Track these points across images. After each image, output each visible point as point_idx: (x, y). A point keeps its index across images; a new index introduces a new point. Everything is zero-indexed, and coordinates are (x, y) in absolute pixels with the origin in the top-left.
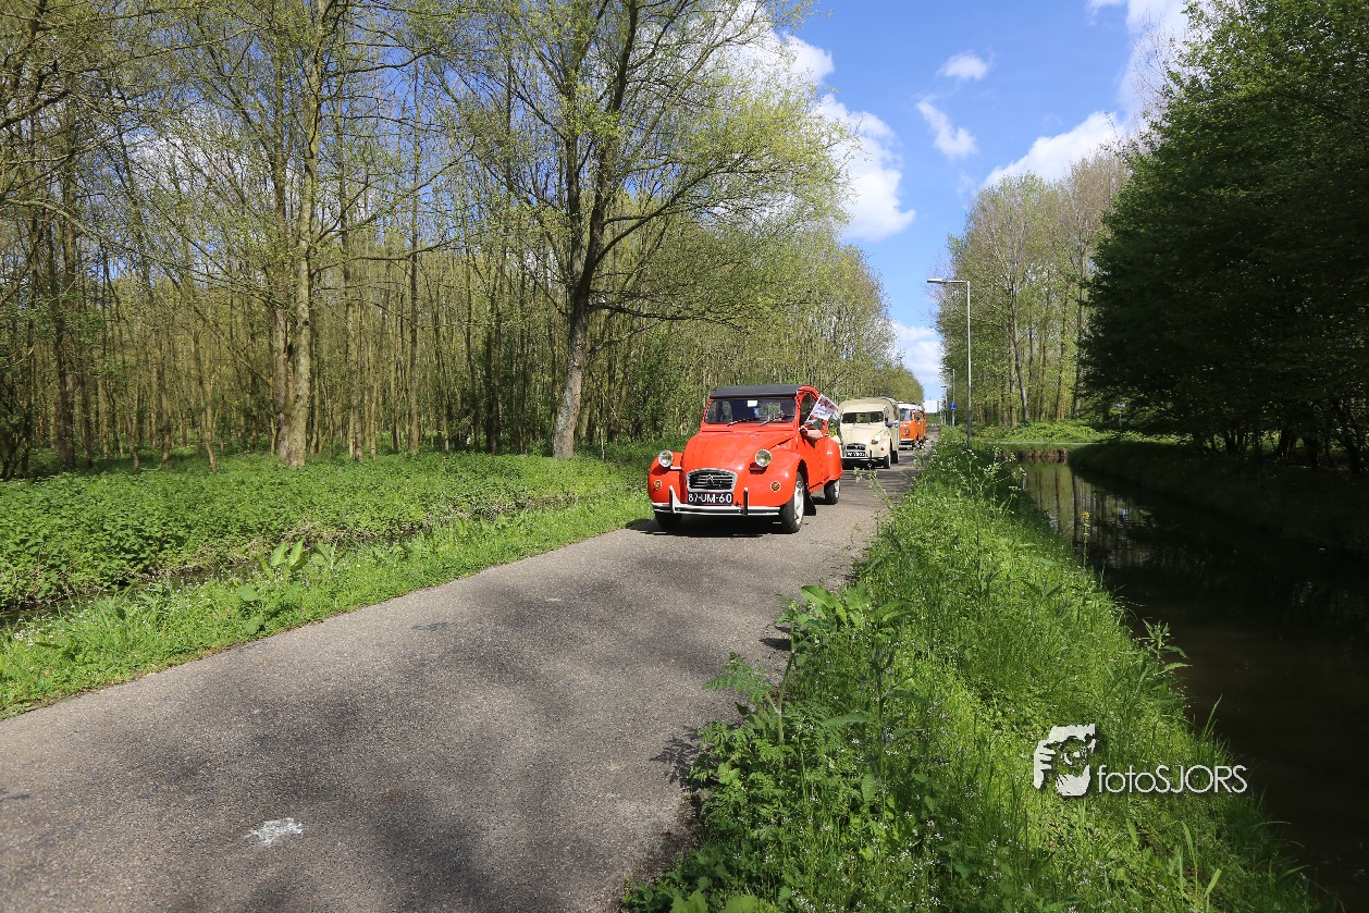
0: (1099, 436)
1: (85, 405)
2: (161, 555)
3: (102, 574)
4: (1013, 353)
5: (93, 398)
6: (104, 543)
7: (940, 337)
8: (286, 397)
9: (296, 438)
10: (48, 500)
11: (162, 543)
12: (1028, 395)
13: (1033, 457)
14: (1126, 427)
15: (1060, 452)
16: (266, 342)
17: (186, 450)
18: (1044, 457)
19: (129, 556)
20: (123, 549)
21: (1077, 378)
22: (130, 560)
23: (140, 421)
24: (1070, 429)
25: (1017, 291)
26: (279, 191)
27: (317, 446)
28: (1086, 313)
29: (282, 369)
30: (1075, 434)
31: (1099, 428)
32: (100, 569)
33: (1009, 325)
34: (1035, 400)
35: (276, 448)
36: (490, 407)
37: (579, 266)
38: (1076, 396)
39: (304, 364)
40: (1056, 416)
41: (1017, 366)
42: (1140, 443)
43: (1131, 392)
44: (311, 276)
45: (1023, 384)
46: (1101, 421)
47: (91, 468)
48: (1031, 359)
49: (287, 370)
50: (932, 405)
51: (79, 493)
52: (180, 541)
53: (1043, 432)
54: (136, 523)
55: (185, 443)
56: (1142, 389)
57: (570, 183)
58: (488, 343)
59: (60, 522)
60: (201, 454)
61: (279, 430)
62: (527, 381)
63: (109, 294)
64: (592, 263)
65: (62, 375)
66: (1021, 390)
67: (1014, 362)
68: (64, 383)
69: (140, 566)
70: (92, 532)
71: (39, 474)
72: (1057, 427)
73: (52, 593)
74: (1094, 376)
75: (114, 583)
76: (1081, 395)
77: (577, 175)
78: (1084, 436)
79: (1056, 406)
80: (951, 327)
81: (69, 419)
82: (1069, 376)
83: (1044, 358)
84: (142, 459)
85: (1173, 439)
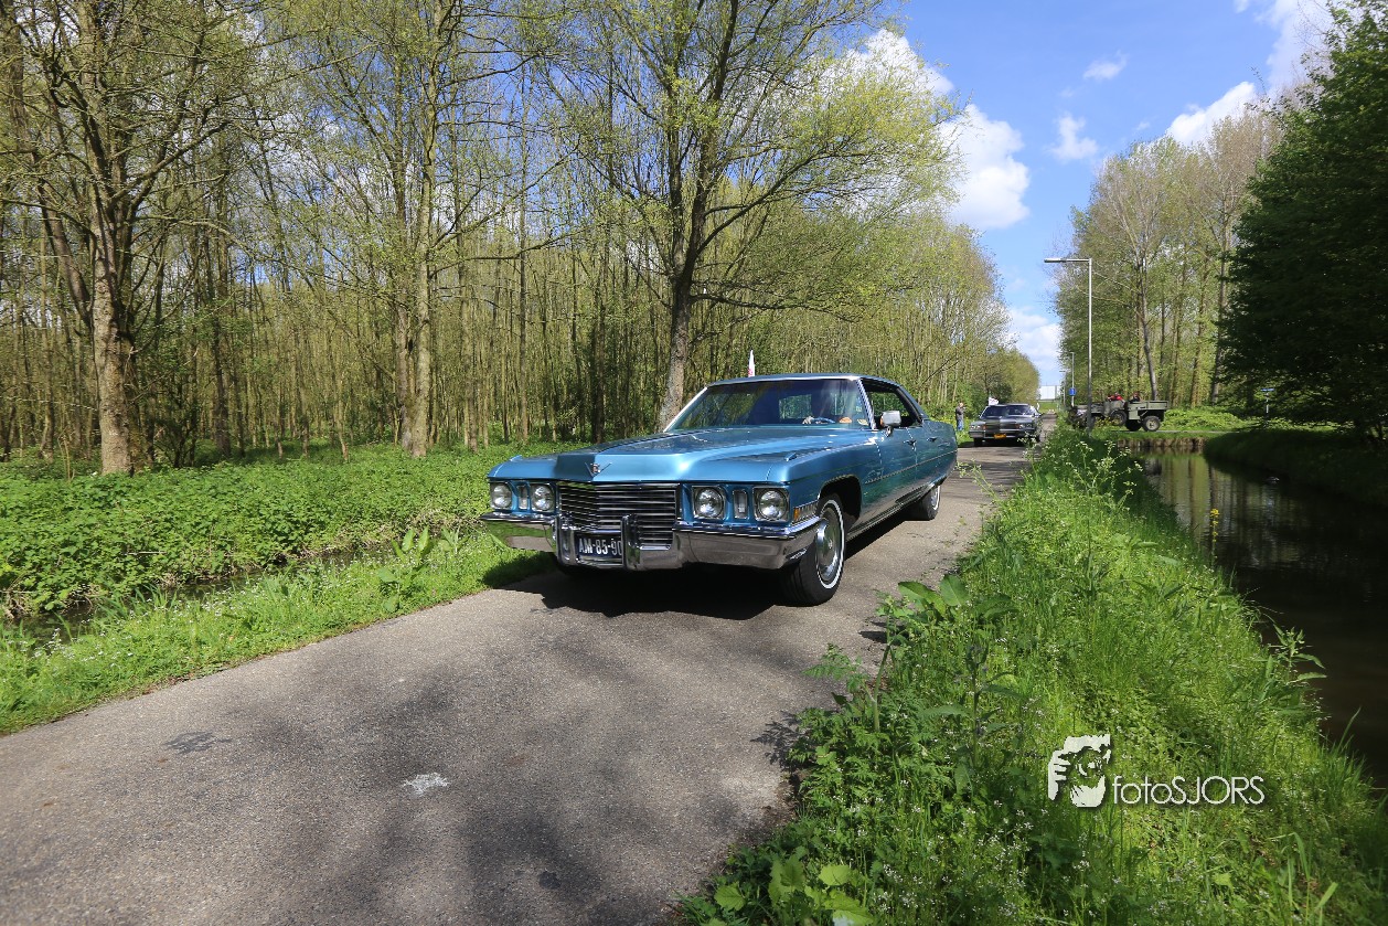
0: (1242, 424)
1: (238, 400)
2: (306, 538)
3: (260, 554)
4: (1141, 333)
5: (242, 394)
6: (260, 526)
7: (1059, 319)
8: (408, 390)
9: (417, 431)
10: (214, 487)
11: (307, 526)
12: (1159, 380)
13: (1162, 446)
14: (1274, 414)
15: (1194, 441)
16: (389, 339)
17: (323, 441)
18: (1175, 447)
19: (280, 539)
20: (275, 532)
21: (1217, 360)
22: (281, 542)
23: (283, 414)
24: (1206, 415)
25: (1148, 265)
26: (400, 197)
27: (435, 435)
28: (1228, 289)
29: (403, 365)
30: (1212, 421)
31: (1242, 415)
32: (258, 549)
33: (1138, 304)
34: (1167, 384)
35: (400, 437)
36: (596, 397)
37: (681, 259)
38: (1215, 381)
39: (425, 359)
40: (1190, 401)
41: (1145, 348)
42: (1289, 432)
43: (1279, 375)
44: (430, 277)
45: (1152, 368)
46: (1243, 406)
47: (246, 457)
48: (1163, 338)
49: (408, 365)
50: (1049, 390)
51: (238, 480)
52: (322, 525)
53: (1174, 419)
54: (286, 508)
55: (320, 433)
56: (1294, 373)
57: (672, 176)
58: (592, 335)
59: (225, 507)
60: (334, 444)
61: (401, 422)
62: (630, 372)
63: (254, 297)
64: (694, 255)
65: (219, 374)
66: (1150, 373)
67: (1142, 344)
68: (220, 381)
69: (290, 548)
70: (250, 516)
71: (205, 463)
72: (1192, 413)
73: (220, 570)
74: (1236, 358)
75: (270, 562)
76: (1221, 381)
77: (678, 167)
78: (1223, 424)
79: (1191, 390)
80: (1071, 307)
81: (225, 413)
82: (1208, 358)
83: (1179, 338)
84: (284, 449)
85: (1330, 427)
